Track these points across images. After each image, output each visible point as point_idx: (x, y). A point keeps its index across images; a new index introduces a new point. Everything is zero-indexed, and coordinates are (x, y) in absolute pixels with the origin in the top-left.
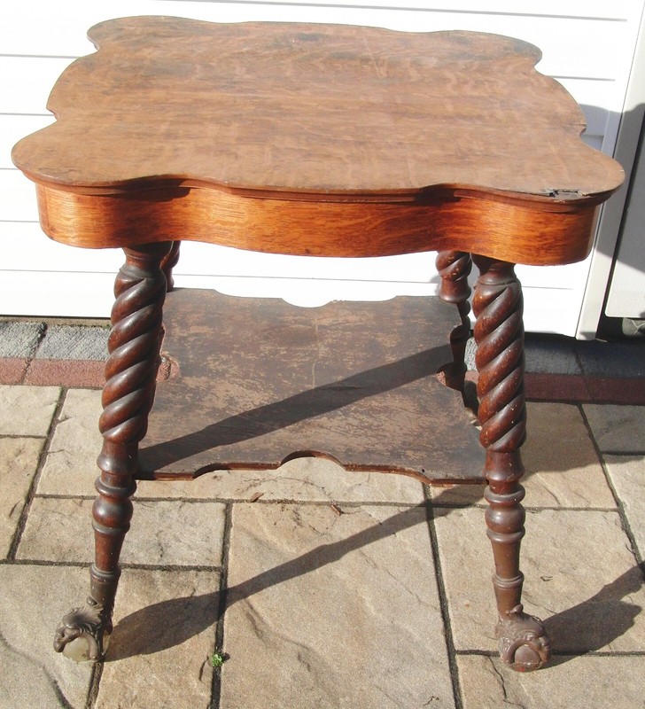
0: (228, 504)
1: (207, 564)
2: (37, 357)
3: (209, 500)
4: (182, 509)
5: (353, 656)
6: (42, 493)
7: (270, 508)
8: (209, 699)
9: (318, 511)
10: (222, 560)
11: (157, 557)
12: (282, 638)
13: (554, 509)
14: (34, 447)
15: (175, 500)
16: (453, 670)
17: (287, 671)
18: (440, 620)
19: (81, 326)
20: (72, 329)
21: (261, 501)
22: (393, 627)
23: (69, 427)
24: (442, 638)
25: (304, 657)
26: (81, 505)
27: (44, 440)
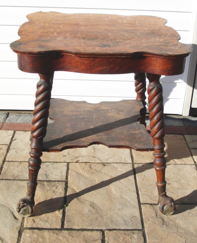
0: (68, 163)
1: (61, 180)
2: (6, 122)
3: (62, 162)
4: (53, 165)
5: (108, 205)
6: (8, 160)
7: (82, 164)
8: (62, 217)
9: (97, 165)
10: (66, 179)
11: (45, 178)
12: (85, 200)
13: (174, 164)
14: (6, 147)
15: (51, 162)
16: (140, 209)
17: (87, 209)
18: (136, 195)
19: (20, 113)
21: (79, 162)
22: (121, 197)
23: (17, 142)
24: (137, 200)
25: (92, 205)
26: (20, 163)
27: (8, 146)
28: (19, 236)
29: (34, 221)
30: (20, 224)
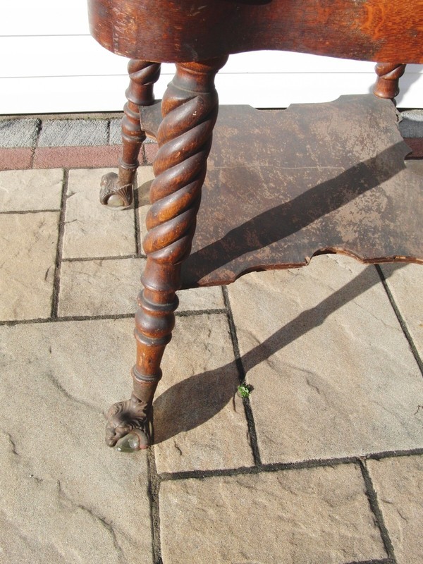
1: (215, 308)
2: (39, 146)
5: (349, 377)
6: (67, 257)
8: (247, 427)
10: (225, 303)
12: (290, 366)
14: (53, 219)
17: (302, 396)
18: (405, 339)
20: (62, 122)
22: (372, 349)
23: (77, 200)
25: (311, 381)
26: (101, 265)
27: (59, 213)
28: (151, 507)
29: (178, 449)
30: (146, 466)
